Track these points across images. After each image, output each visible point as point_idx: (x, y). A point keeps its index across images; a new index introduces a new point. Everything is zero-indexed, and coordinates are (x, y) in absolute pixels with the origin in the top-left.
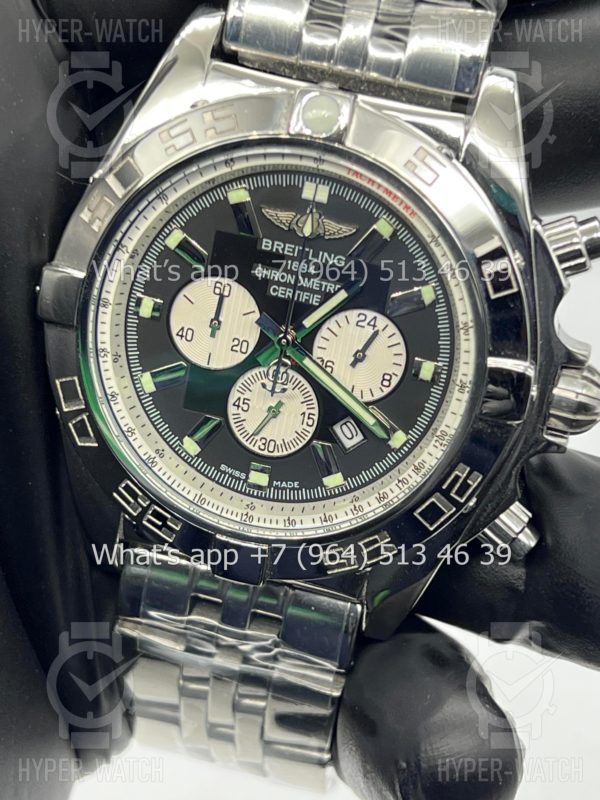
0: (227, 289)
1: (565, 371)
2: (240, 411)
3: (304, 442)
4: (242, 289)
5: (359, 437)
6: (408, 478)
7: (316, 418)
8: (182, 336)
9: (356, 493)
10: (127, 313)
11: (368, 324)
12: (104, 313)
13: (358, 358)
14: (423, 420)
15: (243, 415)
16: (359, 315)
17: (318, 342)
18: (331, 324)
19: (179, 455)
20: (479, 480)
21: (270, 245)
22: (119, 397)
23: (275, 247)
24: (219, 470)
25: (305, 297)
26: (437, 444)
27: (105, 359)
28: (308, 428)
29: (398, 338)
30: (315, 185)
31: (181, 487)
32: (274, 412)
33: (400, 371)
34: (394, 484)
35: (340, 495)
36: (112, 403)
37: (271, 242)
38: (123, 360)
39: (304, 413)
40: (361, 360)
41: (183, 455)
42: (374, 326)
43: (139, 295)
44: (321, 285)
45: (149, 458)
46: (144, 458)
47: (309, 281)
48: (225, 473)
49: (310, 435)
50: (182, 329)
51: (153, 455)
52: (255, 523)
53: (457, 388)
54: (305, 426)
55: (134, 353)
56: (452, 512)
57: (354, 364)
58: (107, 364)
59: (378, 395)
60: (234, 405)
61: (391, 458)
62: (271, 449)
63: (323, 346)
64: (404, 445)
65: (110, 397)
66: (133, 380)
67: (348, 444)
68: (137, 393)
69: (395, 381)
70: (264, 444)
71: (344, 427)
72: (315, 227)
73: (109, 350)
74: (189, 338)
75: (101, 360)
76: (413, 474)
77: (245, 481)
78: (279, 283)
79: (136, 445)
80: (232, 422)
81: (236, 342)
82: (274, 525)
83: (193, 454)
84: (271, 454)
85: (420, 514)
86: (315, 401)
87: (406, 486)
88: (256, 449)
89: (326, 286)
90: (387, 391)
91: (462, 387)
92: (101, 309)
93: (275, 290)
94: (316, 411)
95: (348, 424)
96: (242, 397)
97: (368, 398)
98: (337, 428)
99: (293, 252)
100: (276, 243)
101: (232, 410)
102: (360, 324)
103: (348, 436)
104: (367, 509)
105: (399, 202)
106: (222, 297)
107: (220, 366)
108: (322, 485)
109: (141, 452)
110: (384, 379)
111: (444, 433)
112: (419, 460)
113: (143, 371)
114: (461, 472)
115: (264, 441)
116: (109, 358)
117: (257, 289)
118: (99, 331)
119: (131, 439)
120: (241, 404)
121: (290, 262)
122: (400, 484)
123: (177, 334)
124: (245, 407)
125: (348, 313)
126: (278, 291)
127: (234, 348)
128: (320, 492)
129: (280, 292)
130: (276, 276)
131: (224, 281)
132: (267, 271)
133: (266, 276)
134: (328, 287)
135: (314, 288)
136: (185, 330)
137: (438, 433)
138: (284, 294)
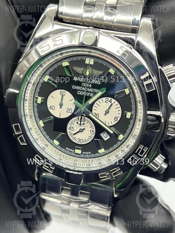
0: (64, 92)
1: (172, 113)
2: (71, 131)
3: (92, 139)
4: (69, 93)
5: (109, 137)
6: (124, 150)
7: (95, 132)
8: (51, 108)
9: (109, 155)
10: (33, 103)
11: (109, 102)
12: (26, 103)
13: (107, 112)
14: (128, 131)
16: (106, 99)
18: (97, 102)
19: (53, 145)
20: (147, 149)
22: (33, 129)
24: (66, 150)
25: (88, 94)
26: (133, 139)
27: (27, 117)
28: (92, 135)
29: (119, 105)
30: (89, 59)
31: (54, 156)
32: (81, 131)
33: (120, 116)
34: (120, 152)
35: (104, 155)
36: (31, 131)
38: (33, 117)
39: (91, 130)
42: (111, 102)
43: (37, 96)
44: (93, 90)
45: (43, 147)
46: (42, 147)
47: (89, 89)
48: (67, 150)
49: (93, 137)
50: (51, 106)
51: (44, 146)
52: (77, 166)
53: (138, 121)
55: (37, 114)
56: (139, 160)
57: (105, 115)
58: (28, 119)
59: (114, 124)
60: (69, 129)
61: (119, 143)
62: (81, 142)
63: (95, 109)
64: (123, 139)
65: (30, 129)
66: (37, 123)
67: (105, 139)
68: (38, 127)
69: (119, 119)
70: (79, 141)
71: (104, 134)
72: (90, 72)
73: (28, 114)
74: (53, 109)
75: (26, 118)
76: (126, 148)
77: (74, 152)
78: (80, 91)
79: (39, 143)
80: (68, 134)
81: (68, 109)
82: (83, 166)
83: (57, 145)
84: (81, 144)
86: (94, 126)
87: (124, 152)
88: (77, 142)
90: (116, 122)
91: (140, 120)
92: (25, 102)
93: (79, 93)
94: (94, 130)
95: (105, 133)
96: (71, 126)
97: (111, 125)
98: (101, 135)
99: (84, 80)
100: (78, 78)
101: (68, 130)
102: (106, 102)
103: (105, 137)
105: (116, 63)
106: (63, 96)
107: (64, 117)
108: (98, 153)
109: (41, 146)
110: (115, 119)
111: (135, 135)
112: (128, 144)
113: (40, 120)
114: (141, 147)
115: (79, 140)
116: (29, 117)
117: (74, 93)
118: (25, 109)
119: (37, 142)
120: (71, 129)
121: (83, 84)
122: (122, 152)
123: (50, 108)
124: (72, 129)
125: (102, 98)
126: (80, 93)
127: (68, 111)
128: (97, 155)
129: (81, 93)
130: (79, 88)
131: (63, 91)
132: (76, 87)
133: (76, 88)
134: (96, 91)
135: (91, 91)
136: (52, 106)
137: (133, 135)
138: (82, 94)
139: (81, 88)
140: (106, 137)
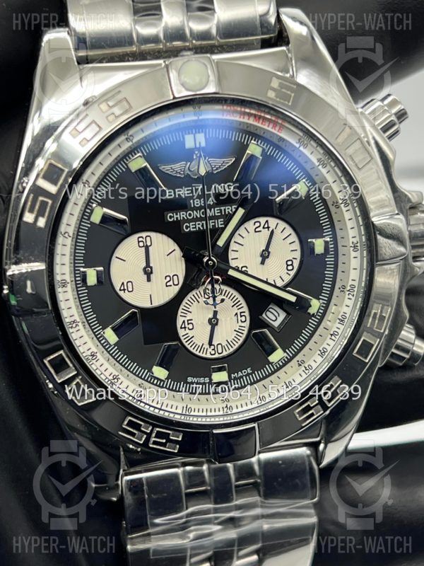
0: (148, 238)
2: (187, 331)
3: (244, 336)
4: (159, 235)
5: (282, 315)
6: (337, 330)
7: (247, 314)
8: (124, 290)
9: (297, 358)
10: (77, 288)
11: (264, 228)
12: (65, 292)
13: (265, 255)
14: (327, 285)
15: (191, 334)
17: (231, 255)
18: (236, 238)
19: (153, 383)
20: (389, 310)
21: (172, 194)
22: (98, 354)
23: (177, 193)
24: (187, 383)
25: (211, 224)
26: (351, 296)
27: (78, 328)
28: (243, 324)
29: (289, 230)
30: (193, 136)
31: (169, 406)
32: (213, 322)
33: (298, 255)
34: (328, 338)
35: (284, 365)
37: (172, 191)
38: (87, 325)
39: (236, 314)
40: (268, 257)
41: (155, 382)
42: (268, 228)
43: (82, 269)
44: (221, 210)
47: (211, 211)
49: (247, 329)
50: (123, 284)
52: (235, 411)
53: (352, 249)
54: (240, 324)
56: (377, 342)
57: (263, 263)
58: (80, 332)
59: (287, 279)
61: (313, 322)
62: (220, 351)
63: (235, 257)
64: (319, 309)
66: (97, 339)
67: (276, 324)
69: (296, 264)
70: (214, 350)
71: (268, 313)
73: (78, 320)
74: (130, 290)
75: (73, 331)
76: (340, 326)
78: (189, 221)
80: (184, 342)
81: (168, 279)
82: (250, 407)
83: (163, 379)
84: (221, 355)
85: (357, 353)
86: (242, 301)
87: (337, 337)
88: (208, 356)
89: (225, 210)
90: (292, 273)
91: (355, 247)
92: (62, 289)
93: (187, 227)
94: (245, 309)
95: (270, 310)
96: (186, 319)
97: (280, 284)
98: (264, 317)
100: (176, 190)
101: (181, 332)
102: (257, 230)
104: (314, 366)
105: (267, 124)
106: (147, 248)
107: (162, 302)
108: (269, 363)
110: (288, 265)
111: (353, 287)
112: (341, 314)
113: (104, 328)
114: (377, 310)
115: (212, 348)
116: (80, 326)
117: (173, 231)
120: (187, 326)
121: (192, 201)
122: (333, 337)
123: (120, 290)
124: (191, 326)
125: (246, 225)
126: (189, 227)
127: (168, 284)
128: (268, 369)
129: (191, 227)
130: (184, 216)
131: (144, 234)
132: (177, 214)
133: (177, 218)
134: (227, 210)
135: (216, 214)
136: (125, 284)
137: (349, 288)
138: (195, 228)
139: (190, 215)
140: (274, 318)
